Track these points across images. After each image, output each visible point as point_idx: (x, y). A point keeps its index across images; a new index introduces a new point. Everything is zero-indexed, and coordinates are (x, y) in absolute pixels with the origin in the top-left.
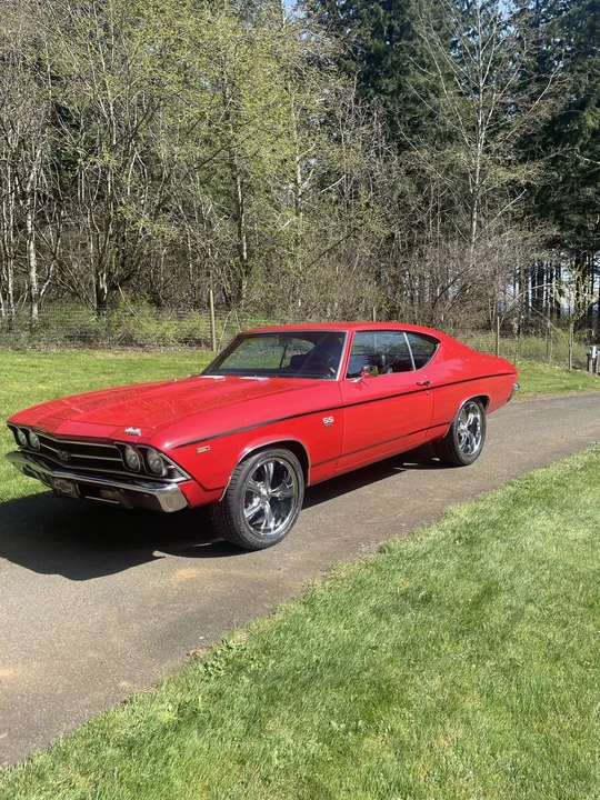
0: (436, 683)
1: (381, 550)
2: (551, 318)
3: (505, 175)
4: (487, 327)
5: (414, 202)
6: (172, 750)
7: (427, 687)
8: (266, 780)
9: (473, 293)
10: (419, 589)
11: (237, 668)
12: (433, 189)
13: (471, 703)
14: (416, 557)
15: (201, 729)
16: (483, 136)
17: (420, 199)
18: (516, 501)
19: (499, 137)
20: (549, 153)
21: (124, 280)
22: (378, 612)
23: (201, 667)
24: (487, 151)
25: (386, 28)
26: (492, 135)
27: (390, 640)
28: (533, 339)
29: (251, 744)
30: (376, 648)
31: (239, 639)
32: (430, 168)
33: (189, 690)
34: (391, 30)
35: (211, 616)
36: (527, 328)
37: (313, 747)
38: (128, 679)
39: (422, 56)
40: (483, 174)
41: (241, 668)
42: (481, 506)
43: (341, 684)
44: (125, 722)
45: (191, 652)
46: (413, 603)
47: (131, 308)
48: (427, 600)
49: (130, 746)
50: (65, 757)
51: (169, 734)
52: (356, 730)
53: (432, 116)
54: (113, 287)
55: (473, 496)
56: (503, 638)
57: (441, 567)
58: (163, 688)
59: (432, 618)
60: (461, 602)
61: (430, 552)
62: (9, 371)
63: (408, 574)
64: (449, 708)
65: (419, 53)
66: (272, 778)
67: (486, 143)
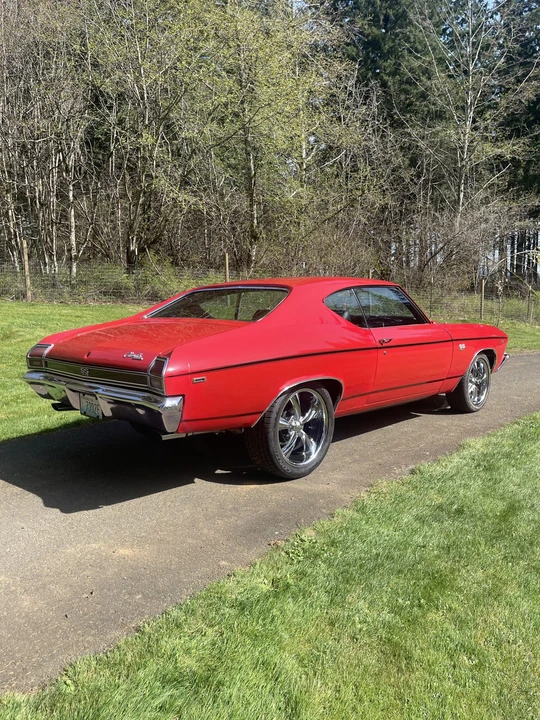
0: (480, 575)
1: (413, 472)
2: (529, 282)
3: (491, 150)
4: (471, 289)
5: (407, 175)
6: (275, 611)
7: (472, 578)
8: (353, 638)
9: (459, 258)
10: (452, 503)
11: (313, 556)
12: (425, 162)
13: (512, 591)
14: (444, 478)
15: (295, 597)
16: (472, 114)
17: (413, 171)
18: (524, 436)
19: (487, 116)
20: (532, 131)
21: (152, 244)
22: (420, 519)
23: (283, 554)
24: (475, 129)
25: (382, 17)
26: (480, 113)
27: (434, 541)
28: (514, 301)
29: (336, 612)
30: (424, 547)
31: (308, 534)
32: (422, 144)
33: (278, 569)
34: (387, 19)
35: (280, 518)
36: (509, 290)
37: (387, 616)
38: (225, 559)
39: (414, 42)
40: (471, 150)
41: (317, 556)
42: (494, 440)
43: (400, 572)
44: (233, 589)
45: (272, 543)
46: (449, 514)
47: (158, 269)
48: (460, 512)
49: (242, 607)
50: (193, 612)
51: (271, 600)
52: (420, 606)
53: (423, 96)
54: (142, 250)
55: (484, 432)
56: (531, 544)
57: (466, 486)
58: (257, 566)
59: (467, 526)
60: (491, 515)
61: (456, 475)
62: (59, 320)
63: (440, 492)
64: (495, 594)
65: (412, 40)
66: (358, 636)
67: (474, 121)
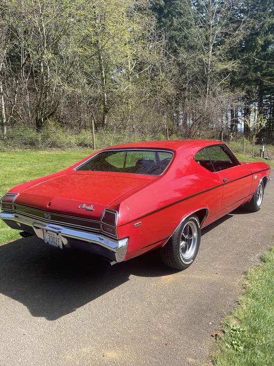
3: (221, 67)
16: (212, 48)
20: (242, 56)
21: (50, 115)
24: (214, 55)
40: (212, 66)
45: (213, 334)
47: (54, 129)
54: (45, 119)
67: (213, 51)
